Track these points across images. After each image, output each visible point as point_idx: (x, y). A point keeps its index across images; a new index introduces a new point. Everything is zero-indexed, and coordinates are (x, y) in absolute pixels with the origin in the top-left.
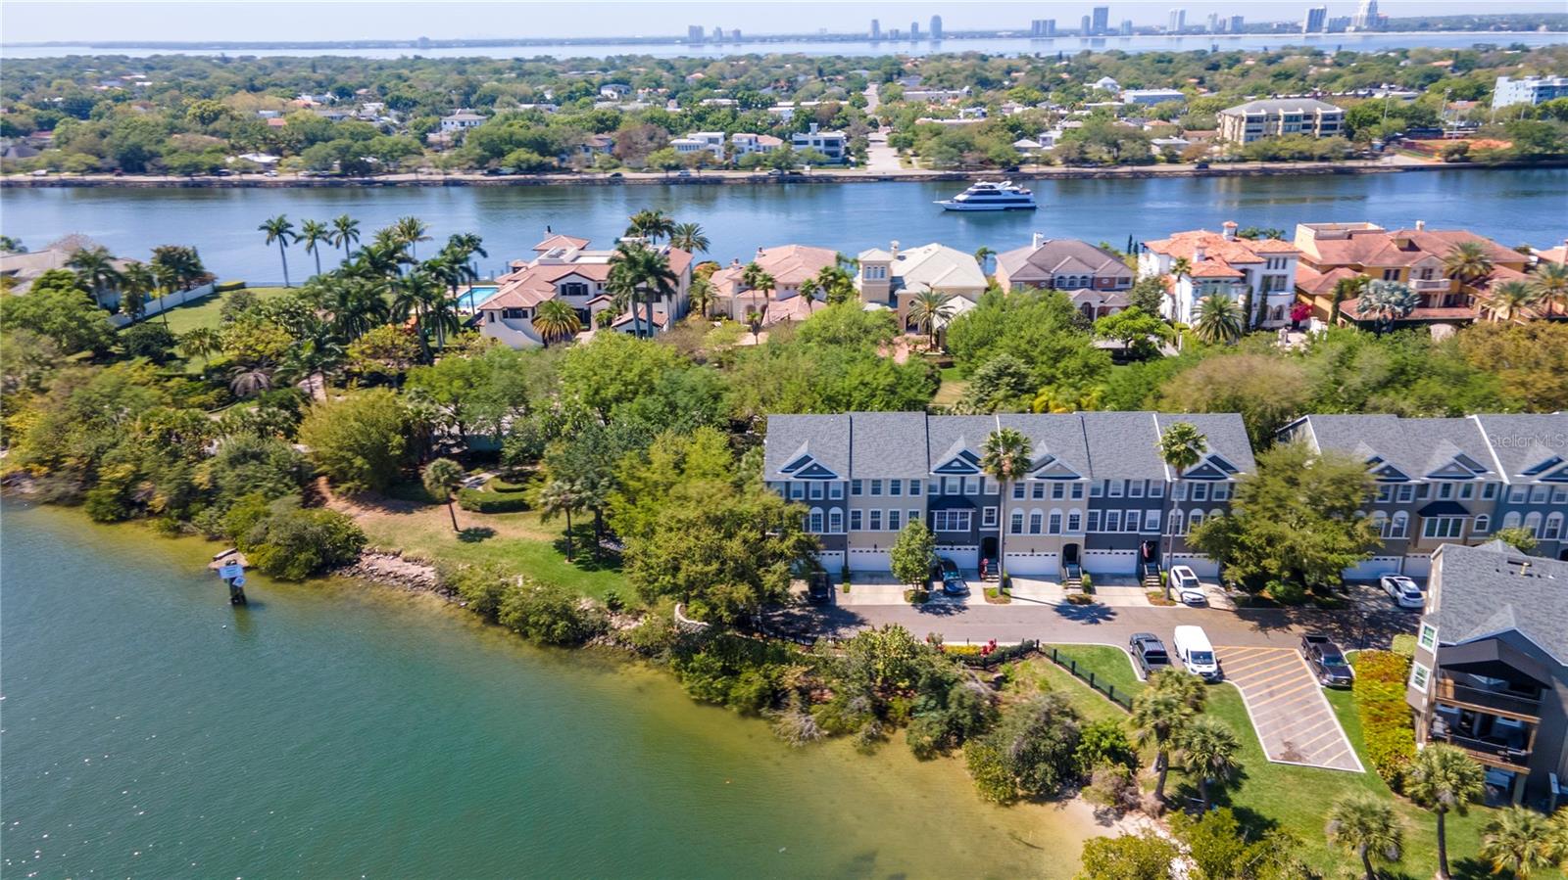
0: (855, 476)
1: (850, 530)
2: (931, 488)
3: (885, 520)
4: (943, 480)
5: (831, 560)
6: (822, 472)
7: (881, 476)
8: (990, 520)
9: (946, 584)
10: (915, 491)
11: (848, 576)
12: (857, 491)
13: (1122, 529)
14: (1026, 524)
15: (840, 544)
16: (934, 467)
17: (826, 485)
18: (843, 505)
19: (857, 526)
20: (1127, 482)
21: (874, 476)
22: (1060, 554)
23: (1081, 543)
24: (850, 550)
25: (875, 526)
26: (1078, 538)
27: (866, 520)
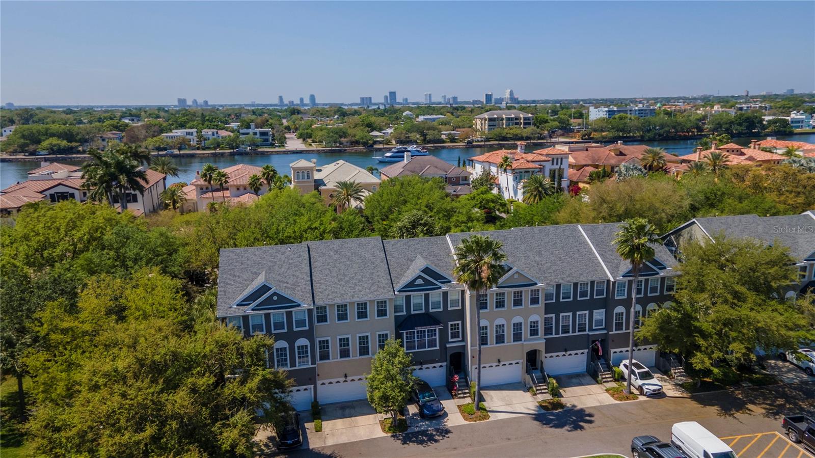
0: (319, 302)
1: (318, 362)
2: (397, 309)
3: (354, 347)
4: (408, 298)
5: (299, 397)
6: (283, 302)
7: (347, 299)
8: (455, 335)
9: (421, 408)
10: (382, 313)
11: (318, 412)
12: (322, 318)
13: (574, 331)
14: (491, 336)
15: (308, 377)
16: (398, 287)
17: (289, 315)
18: (309, 335)
19: (325, 356)
20: (576, 285)
21: (338, 301)
22: (523, 361)
23: (542, 348)
24: (319, 383)
25: (345, 353)
26: (539, 343)
27: (334, 349)
